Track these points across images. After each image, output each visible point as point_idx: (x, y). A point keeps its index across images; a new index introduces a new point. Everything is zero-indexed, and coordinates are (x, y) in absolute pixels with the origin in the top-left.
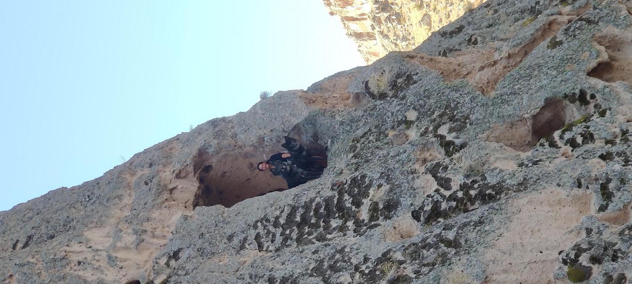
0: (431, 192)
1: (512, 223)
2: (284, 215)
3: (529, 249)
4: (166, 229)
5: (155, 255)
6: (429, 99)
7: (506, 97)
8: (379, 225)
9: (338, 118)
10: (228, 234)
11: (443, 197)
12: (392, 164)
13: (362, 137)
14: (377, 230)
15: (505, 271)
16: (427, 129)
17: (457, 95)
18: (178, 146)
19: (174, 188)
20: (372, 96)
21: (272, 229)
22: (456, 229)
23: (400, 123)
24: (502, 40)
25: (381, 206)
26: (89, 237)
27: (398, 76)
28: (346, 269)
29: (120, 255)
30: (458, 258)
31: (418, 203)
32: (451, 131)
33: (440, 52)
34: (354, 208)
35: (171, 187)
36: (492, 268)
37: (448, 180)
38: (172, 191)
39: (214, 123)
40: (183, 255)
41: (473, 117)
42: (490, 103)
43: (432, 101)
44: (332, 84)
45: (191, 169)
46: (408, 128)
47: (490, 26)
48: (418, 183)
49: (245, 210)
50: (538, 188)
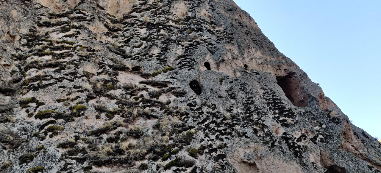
0: (295, 136)
1: (286, 163)
2: (277, 97)
3: (277, 171)
4: (266, 70)
5: (256, 69)
6: (332, 130)
7: (340, 154)
8: (278, 123)
9: (317, 106)
10: (267, 85)
11: (294, 140)
12: (302, 123)
13: (312, 114)
14: (276, 123)
15: (266, 164)
16: (320, 131)
17: (336, 138)
18: (295, 67)
19: (281, 70)
20: (329, 114)
21: (271, 95)
22: (279, 145)
23: (320, 123)
24: (368, 151)
25: (285, 122)
26: (258, 52)
27: (338, 119)
28: (259, 116)
29: (254, 60)
30: (267, 147)
31: (289, 133)
32: (321, 138)
33: (356, 133)
34: (283, 115)
35: (281, 68)
36: (266, 159)
37: (301, 141)
38: (279, 69)
39: (305, 74)
40: (258, 76)
41: (328, 144)
42: (336, 149)
43: (331, 131)
44: (331, 103)
45: (288, 72)
46: (319, 126)
47: (372, 146)
48: (297, 132)
49: (276, 87)
50: (303, 170)
